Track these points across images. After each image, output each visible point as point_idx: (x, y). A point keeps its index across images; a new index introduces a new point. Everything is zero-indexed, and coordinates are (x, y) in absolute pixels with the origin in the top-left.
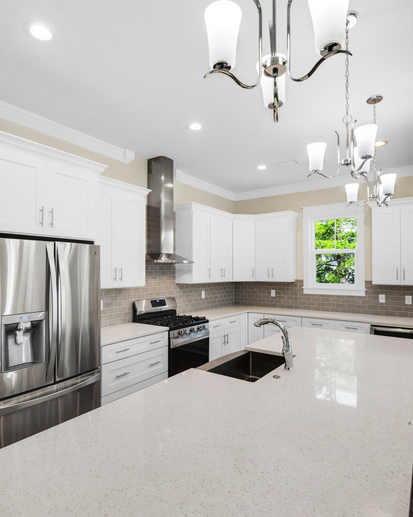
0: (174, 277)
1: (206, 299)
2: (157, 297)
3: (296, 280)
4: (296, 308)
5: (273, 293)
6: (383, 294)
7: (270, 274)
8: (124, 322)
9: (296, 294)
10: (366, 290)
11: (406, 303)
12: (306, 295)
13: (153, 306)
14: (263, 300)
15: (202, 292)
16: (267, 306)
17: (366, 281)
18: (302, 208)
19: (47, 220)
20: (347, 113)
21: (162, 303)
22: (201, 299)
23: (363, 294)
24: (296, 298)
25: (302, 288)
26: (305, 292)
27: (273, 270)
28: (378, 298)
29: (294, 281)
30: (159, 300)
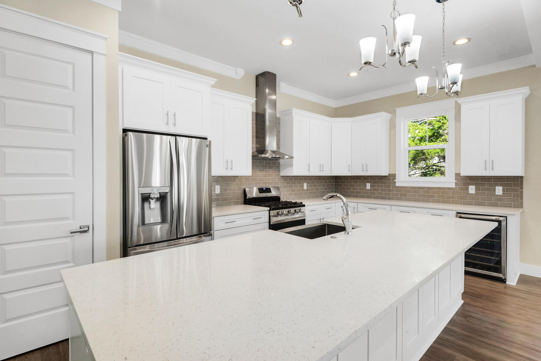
0: (279, 171)
1: (307, 190)
2: (265, 186)
3: (389, 174)
4: (389, 199)
5: (368, 186)
6: (473, 185)
7: (365, 169)
8: (237, 203)
9: (389, 186)
10: (456, 181)
11: (497, 193)
12: (398, 187)
13: (260, 193)
14: (359, 193)
15: (304, 184)
16: (363, 197)
17: (455, 174)
18: (395, 109)
19: (171, 122)
20: (394, 8)
21: (268, 190)
22: (303, 190)
23: (453, 186)
24: (389, 190)
25: (395, 181)
26: (397, 184)
27: (367, 165)
28: (468, 189)
29: (388, 175)
30: (265, 188)
